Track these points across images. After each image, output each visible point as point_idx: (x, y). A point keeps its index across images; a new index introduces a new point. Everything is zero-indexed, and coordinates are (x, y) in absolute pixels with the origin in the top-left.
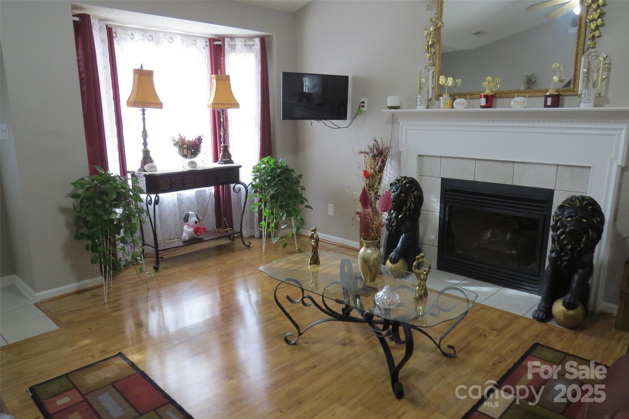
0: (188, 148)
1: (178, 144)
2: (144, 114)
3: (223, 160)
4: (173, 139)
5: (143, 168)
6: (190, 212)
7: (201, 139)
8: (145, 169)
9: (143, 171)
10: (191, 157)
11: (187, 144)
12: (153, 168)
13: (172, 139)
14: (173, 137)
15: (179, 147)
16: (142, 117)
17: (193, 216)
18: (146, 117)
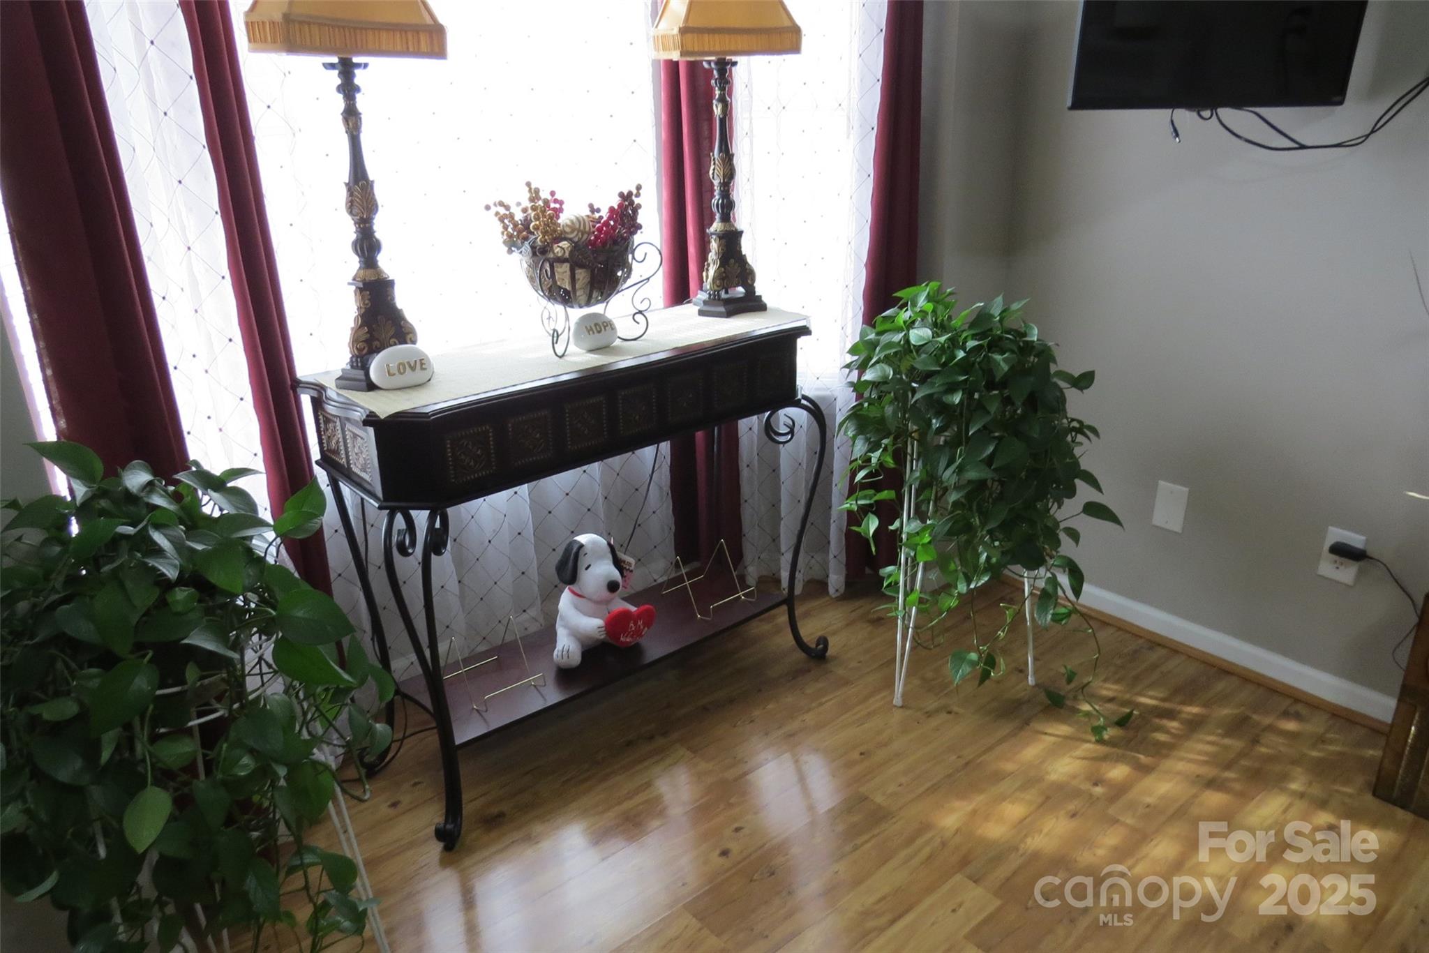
0: (576, 260)
1: (525, 239)
2: (348, 89)
3: (719, 299)
4: (502, 211)
5: (360, 374)
6: (583, 539)
7: (635, 211)
8: (373, 375)
9: (364, 384)
10: (590, 297)
11: (570, 240)
12: (413, 369)
13: (497, 214)
14: (501, 204)
15: (534, 254)
16: (339, 102)
17: (601, 557)
18: (361, 102)
